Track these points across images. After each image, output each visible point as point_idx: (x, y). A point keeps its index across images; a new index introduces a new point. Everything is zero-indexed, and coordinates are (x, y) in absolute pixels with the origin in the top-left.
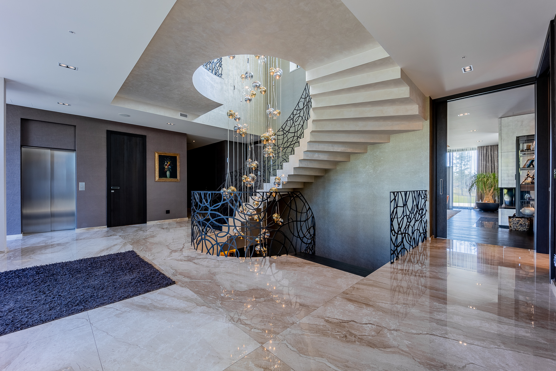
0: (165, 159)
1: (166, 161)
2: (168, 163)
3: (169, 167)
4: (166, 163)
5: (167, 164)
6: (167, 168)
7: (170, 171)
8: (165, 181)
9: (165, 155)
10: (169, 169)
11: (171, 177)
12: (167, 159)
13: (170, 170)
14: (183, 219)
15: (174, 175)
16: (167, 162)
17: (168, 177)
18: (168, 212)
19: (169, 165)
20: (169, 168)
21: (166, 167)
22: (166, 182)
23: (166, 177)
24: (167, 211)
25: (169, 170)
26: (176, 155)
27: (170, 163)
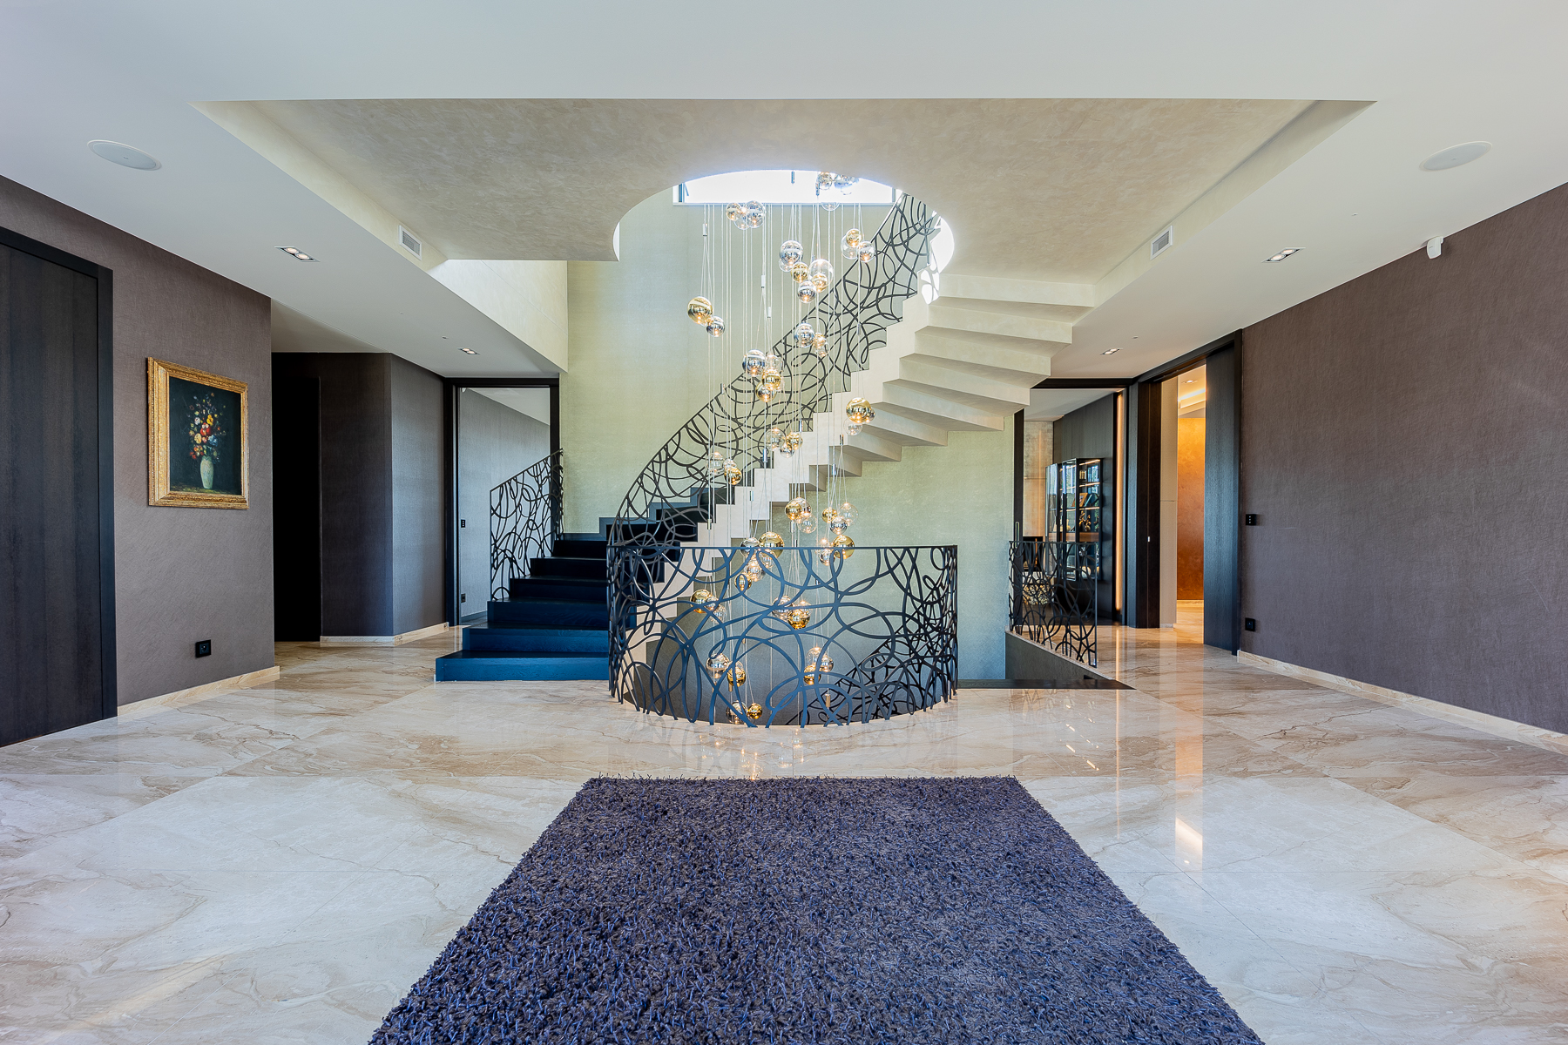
0: (195, 402)
1: (197, 409)
2: (205, 422)
3: (210, 438)
4: (198, 421)
5: (200, 425)
6: (202, 443)
7: (213, 459)
8: (192, 504)
9: (196, 380)
10: (208, 450)
11: (217, 486)
12: (202, 403)
13: (215, 454)
14: (263, 675)
15: (228, 480)
16: (201, 416)
17: (206, 485)
18: (203, 649)
19: (211, 430)
20: (208, 443)
21: (198, 438)
22: (198, 508)
23: (197, 484)
24: (198, 645)
25: (209, 453)
26: (235, 389)
27: (214, 423)
